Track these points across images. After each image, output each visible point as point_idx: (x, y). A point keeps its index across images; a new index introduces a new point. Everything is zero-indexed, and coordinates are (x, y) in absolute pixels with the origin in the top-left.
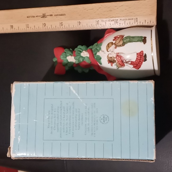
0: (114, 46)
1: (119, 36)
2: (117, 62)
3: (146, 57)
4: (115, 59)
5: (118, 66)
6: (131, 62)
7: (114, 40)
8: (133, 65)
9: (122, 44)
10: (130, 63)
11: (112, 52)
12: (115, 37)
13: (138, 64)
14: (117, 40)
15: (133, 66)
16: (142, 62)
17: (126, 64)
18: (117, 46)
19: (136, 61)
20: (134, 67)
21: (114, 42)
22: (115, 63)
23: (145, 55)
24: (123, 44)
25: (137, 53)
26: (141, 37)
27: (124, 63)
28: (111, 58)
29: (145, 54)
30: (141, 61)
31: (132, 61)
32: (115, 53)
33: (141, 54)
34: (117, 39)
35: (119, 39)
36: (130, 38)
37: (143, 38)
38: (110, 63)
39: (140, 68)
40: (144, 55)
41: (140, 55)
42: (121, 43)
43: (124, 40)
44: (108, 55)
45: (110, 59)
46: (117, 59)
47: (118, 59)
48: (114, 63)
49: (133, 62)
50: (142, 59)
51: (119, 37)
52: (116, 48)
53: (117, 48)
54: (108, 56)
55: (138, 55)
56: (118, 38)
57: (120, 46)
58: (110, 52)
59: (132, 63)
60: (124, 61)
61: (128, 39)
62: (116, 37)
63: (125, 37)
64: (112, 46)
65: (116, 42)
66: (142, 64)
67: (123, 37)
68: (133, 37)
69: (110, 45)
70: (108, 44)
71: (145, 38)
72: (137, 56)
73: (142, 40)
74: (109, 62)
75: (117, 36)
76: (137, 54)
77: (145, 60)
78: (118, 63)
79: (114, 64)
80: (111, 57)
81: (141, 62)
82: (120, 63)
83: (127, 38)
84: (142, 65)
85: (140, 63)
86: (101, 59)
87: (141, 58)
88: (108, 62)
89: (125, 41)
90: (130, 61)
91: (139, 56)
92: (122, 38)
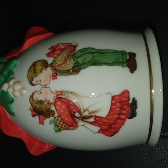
0: (49, 71)
1: (62, 44)
2: (56, 115)
3: (136, 108)
4: (53, 108)
5: (58, 126)
6: (96, 117)
7: (48, 55)
8: (99, 125)
9: (73, 68)
10: (92, 120)
11: (45, 86)
12: (52, 47)
13: (112, 124)
14: (58, 54)
15: (98, 129)
16: (124, 120)
17: (80, 123)
18: (60, 71)
19: (108, 115)
20: (102, 131)
21: (50, 60)
22: (52, 118)
23: (135, 102)
24: (76, 70)
25: (114, 94)
26: (123, 53)
27: (78, 120)
28: (41, 102)
29: (134, 99)
30: (123, 117)
31: (98, 114)
32: (53, 91)
33: (124, 99)
34: (58, 52)
35: (65, 54)
36: (93, 53)
37: (128, 57)
38: (37, 118)
39: (116, 133)
40: (130, 102)
41: (121, 102)
42: (70, 64)
43: (77, 58)
44: (33, 94)
45: (38, 106)
46: (58, 108)
47: (61, 108)
48: (48, 117)
49: (101, 117)
50: (124, 112)
51: (63, 47)
52: (54, 77)
53: (58, 77)
54: (32, 97)
55: (114, 102)
56: (62, 50)
57: (67, 72)
58: (38, 88)
59: (98, 121)
60: (77, 115)
61: (89, 57)
62: (56, 46)
63: (80, 51)
64: (44, 71)
65: (54, 61)
66: (123, 124)
67: (75, 50)
68: (102, 52)
69: (39, 67)
70: (34, 65)
71: (133, 56)
72: (112, 104)
73: (125, 61)
74: (34, 113)
75: (58, 45)
76: (113, 98)
77: (133, 115)
78: (60, 119)
79: (47, 121)
80: (39, 99)
81: (121, 119)
82: (67, 119)
83: (84, 51)
84: (123, 127)
85: (120, 121)
86: (12, 101)
87: (122, 109)
88: (30, 113)
89: (80, 60)
90: (93, 115)
91: (118, 104)
92: (71, 52)
